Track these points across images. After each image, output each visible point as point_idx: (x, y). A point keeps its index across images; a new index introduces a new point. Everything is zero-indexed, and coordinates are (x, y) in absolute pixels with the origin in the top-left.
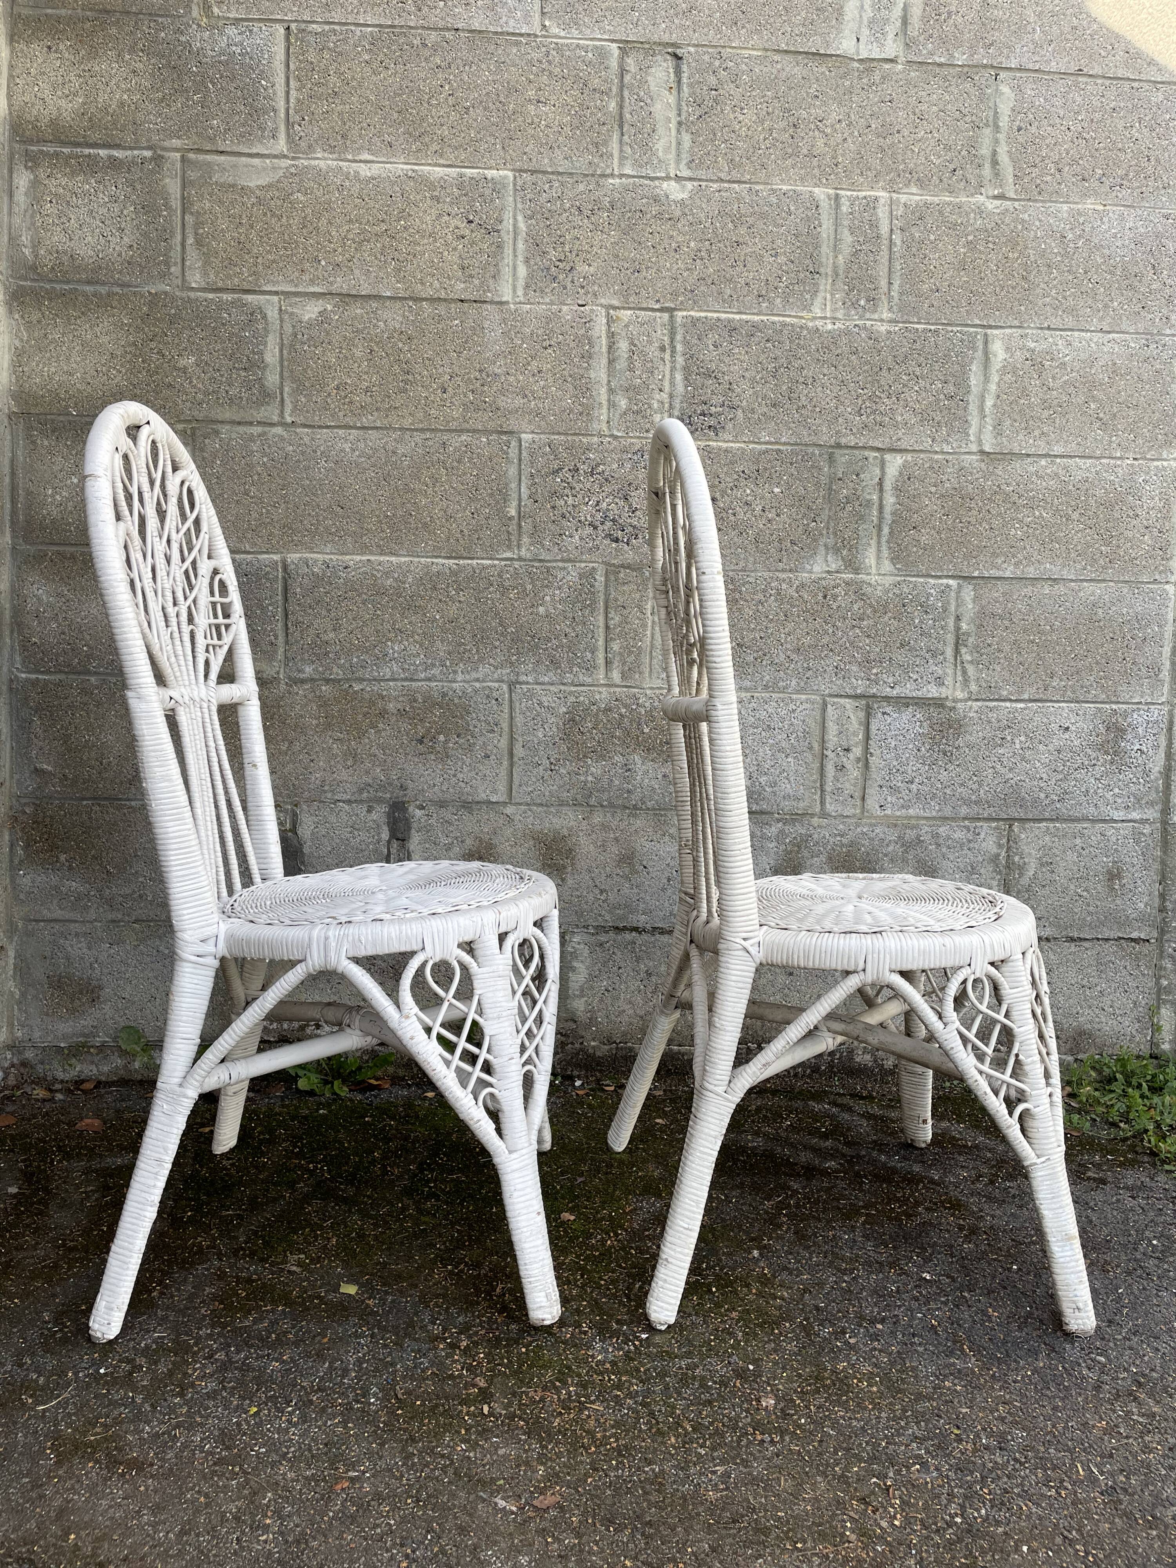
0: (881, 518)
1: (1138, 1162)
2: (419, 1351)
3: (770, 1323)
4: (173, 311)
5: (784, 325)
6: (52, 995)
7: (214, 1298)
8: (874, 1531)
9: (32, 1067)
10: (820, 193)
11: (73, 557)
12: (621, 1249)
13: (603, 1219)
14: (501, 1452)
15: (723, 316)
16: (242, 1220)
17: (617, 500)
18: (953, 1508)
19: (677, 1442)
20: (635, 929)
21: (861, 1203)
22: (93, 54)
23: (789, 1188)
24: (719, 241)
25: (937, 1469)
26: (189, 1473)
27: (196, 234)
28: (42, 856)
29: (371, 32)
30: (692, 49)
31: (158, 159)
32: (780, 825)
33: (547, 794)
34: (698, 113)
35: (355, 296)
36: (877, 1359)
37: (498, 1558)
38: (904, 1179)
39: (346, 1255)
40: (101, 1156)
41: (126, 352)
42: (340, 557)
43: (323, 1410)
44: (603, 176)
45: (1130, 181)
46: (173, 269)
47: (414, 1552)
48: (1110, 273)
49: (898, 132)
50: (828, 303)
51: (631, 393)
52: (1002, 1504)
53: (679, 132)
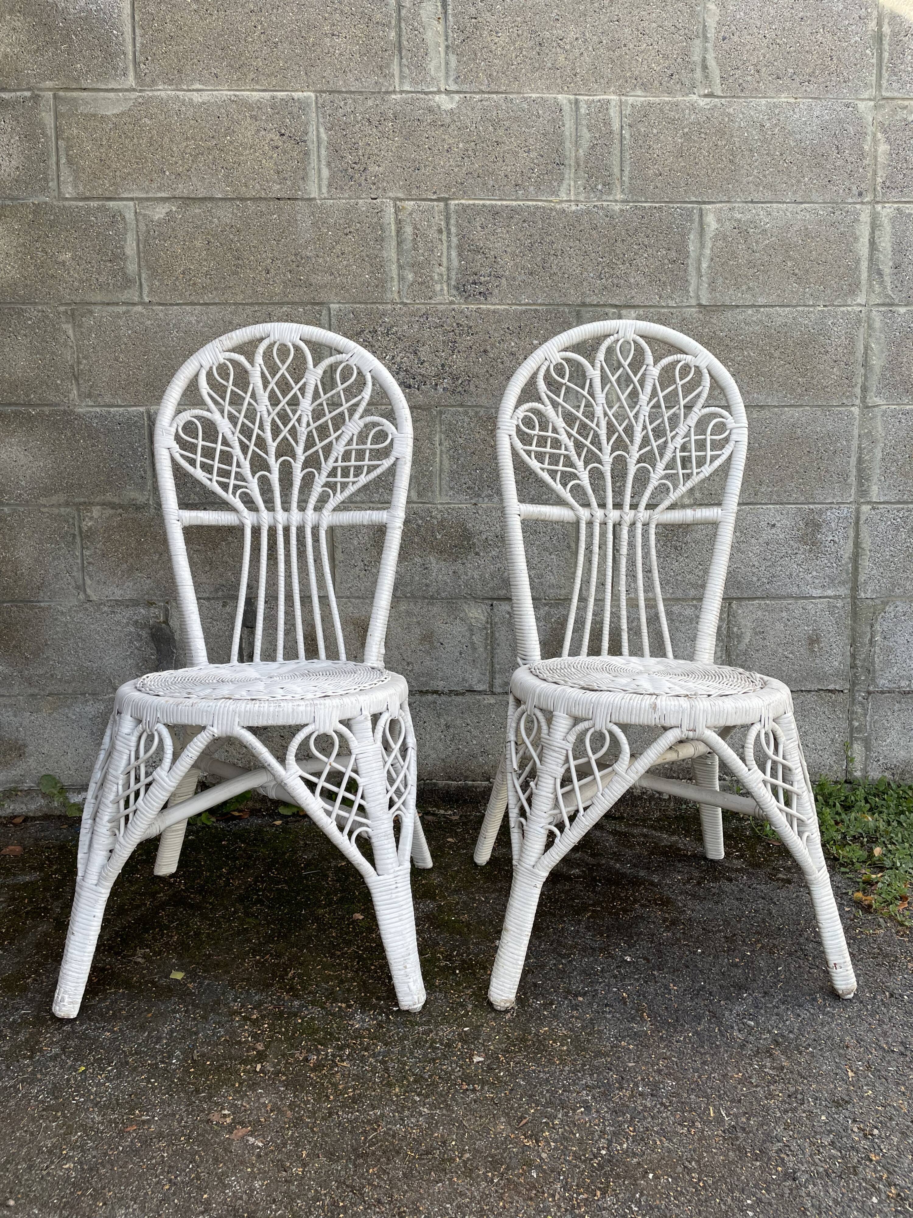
2: (219, 1022)
4: (52, 217)
5: (537, 208)
8: (535, 1160)
10: (563, 98)
14: (262, 1100)
15: (488, 202)
16: (109, 923)
17: (408, 355)
18: (603, 1143)
19: (400, 1091)
20: (436, 692)
21: (590, 902)
24: (483, 142)
25: (597, 1112)
26: (23, 1117)
27: (68, 155)
31: (36, 98)
32: (547, 608)
33: (363, 589)
34: (461, 38)
35: (194, 199)
36: (573, 1025)
37: (238, 1182)
38: (630, 882)
39: (182, 949)
40: (14, 875)
41: (18, 251)
43: (135, 1069)
44: (387, 92)
45: (816, 77)
46: (50, 184)
47: (176, 1178)
48: (801, 154)
49: (625, 45)
50: (572, 189)
51: (416, 268)
52: (642, 1139)
53: (447, 54)
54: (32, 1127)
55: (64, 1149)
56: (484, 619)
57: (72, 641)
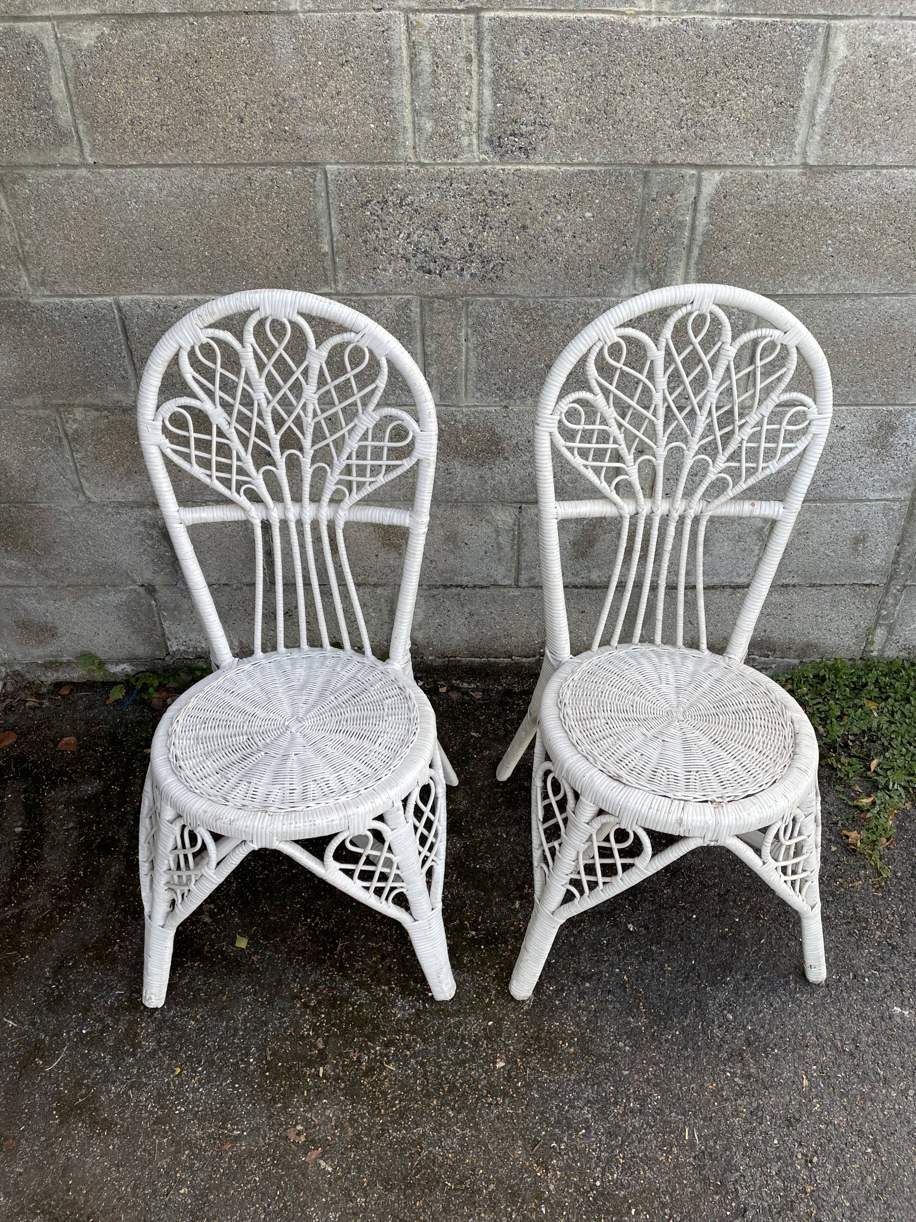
0: (692, 239)
2: (284, 1009)
5: (603, 23)
6: (22, 632)
8: (544, 1193)
9: (22, 677)
14: (327, 1113)
17: (427, 232)
18: (598, 1172)
19: (437, 1104)
20: (461, 586)
25: (595, 1133)
26: (139, 1132)
35: (130, 15)
36: (581, 1018)
37: (317, 1214)
40: (77, 784)
42: (168, 298)
43: (221, 1070)
47: (268, 1206)
51: (436, 114)
52: (629, 1168)
54: (148, 1145)
55: (177, 1171)
56: (511, 521)
57: (81, 539)
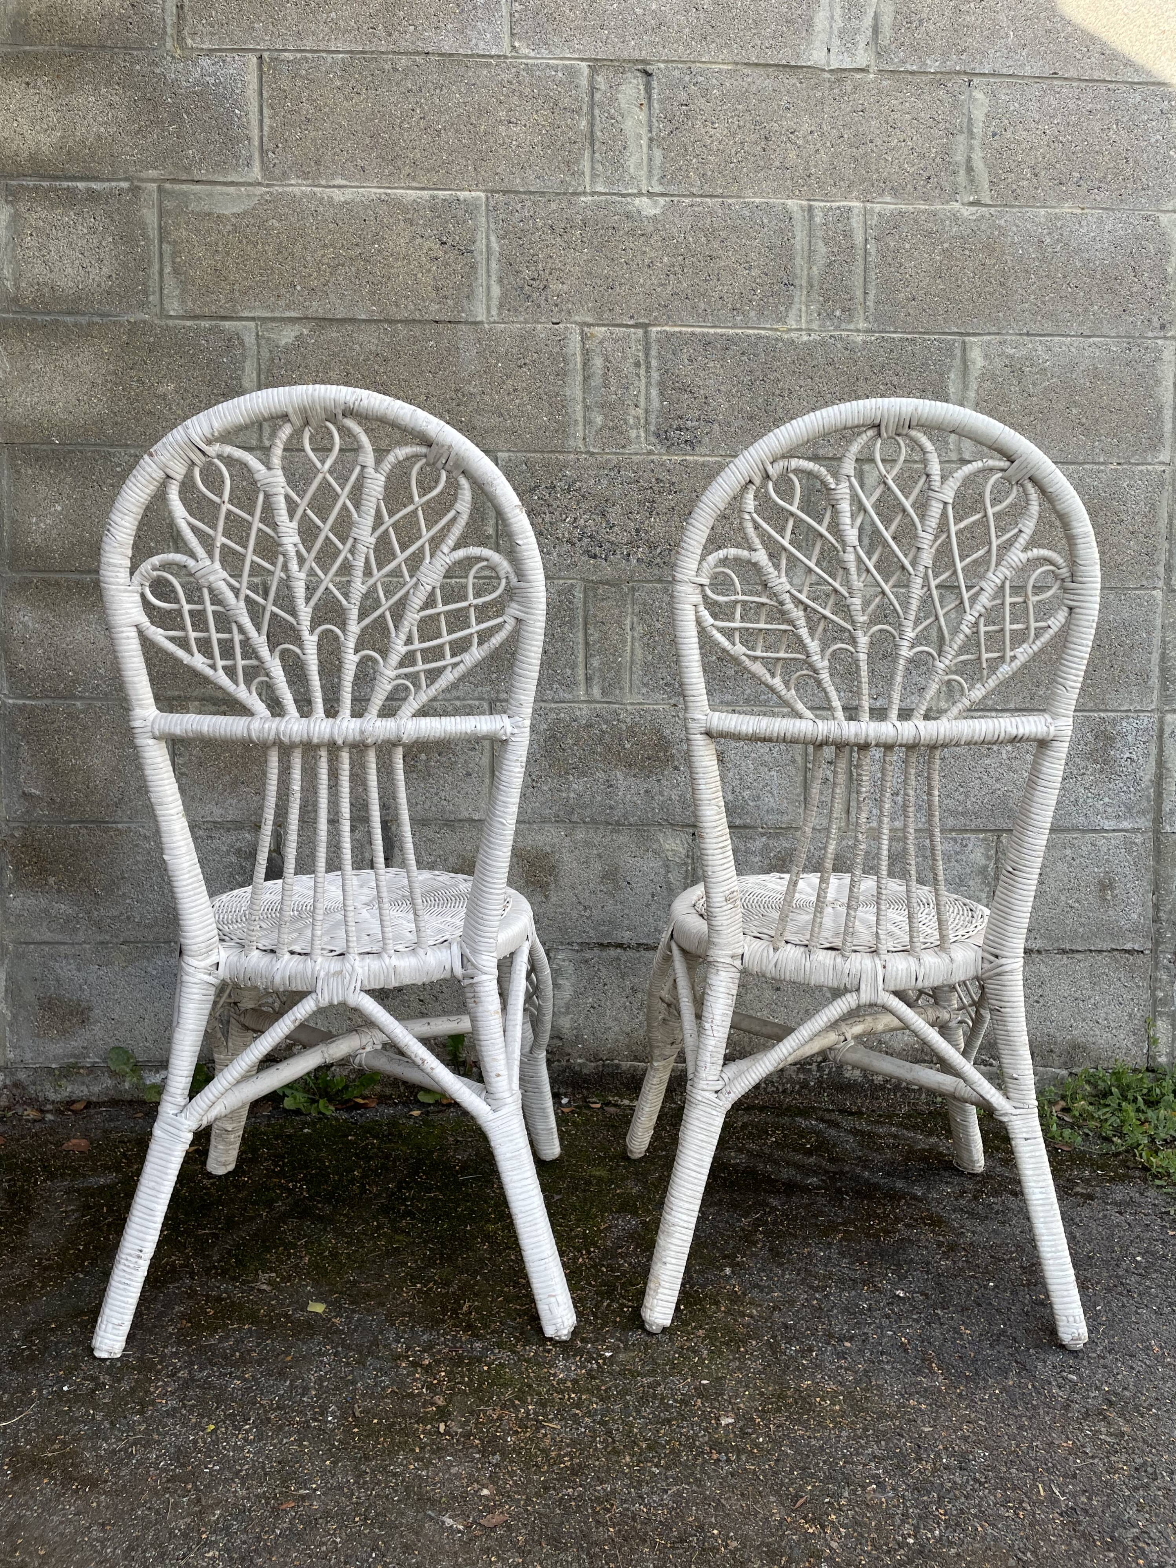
1: (1130, 1177)
2: (381, 1369)
3: (736, 1341)
4: (152, 339)
5: (759, 337)
6: (43, 1016)
7: (183, 1316)
8: (823, 1551)
9: (24, 1088)
10: (793, 204)
11: (58, 583)
12: (592, 1267)
13: (577, 1236)
14: (454, 1470)
15: (698, 330)
16: (217, 1239)
17: (594, 516)
18: (907, 1529)
19: (632, 1461)
20: (620, 946)
21: (840, 1220)
22: (70, 88)
23: (767, 1205)
24: (693, 256)
25: (894, 1489)
26: (142, 1489)
27: (174, 263)
28: (31, 879)
29: (343, 59)
30: (662, 66)
31: (135, 190)
32: (764, 839)
33: (529, 811)
34: (668, 129)
35: (331, 320)
36: (843, 1378)
38: (886, 1195)
39: (317, 1274)
40: (84, 1176)
41: (107, 381)
43: (280, 1428)
44: (575, 194)
45: (1108, 183)
46: (151, 298)
48: (1089, 277)
49: (871, 141)
50: (803, 315)
51: (606, 410)
52: (958, 1524)
53: (650, 148)
54: (157, 1504)
55: (204, 1532)
56: (684, 852)
57: (156, 873)
